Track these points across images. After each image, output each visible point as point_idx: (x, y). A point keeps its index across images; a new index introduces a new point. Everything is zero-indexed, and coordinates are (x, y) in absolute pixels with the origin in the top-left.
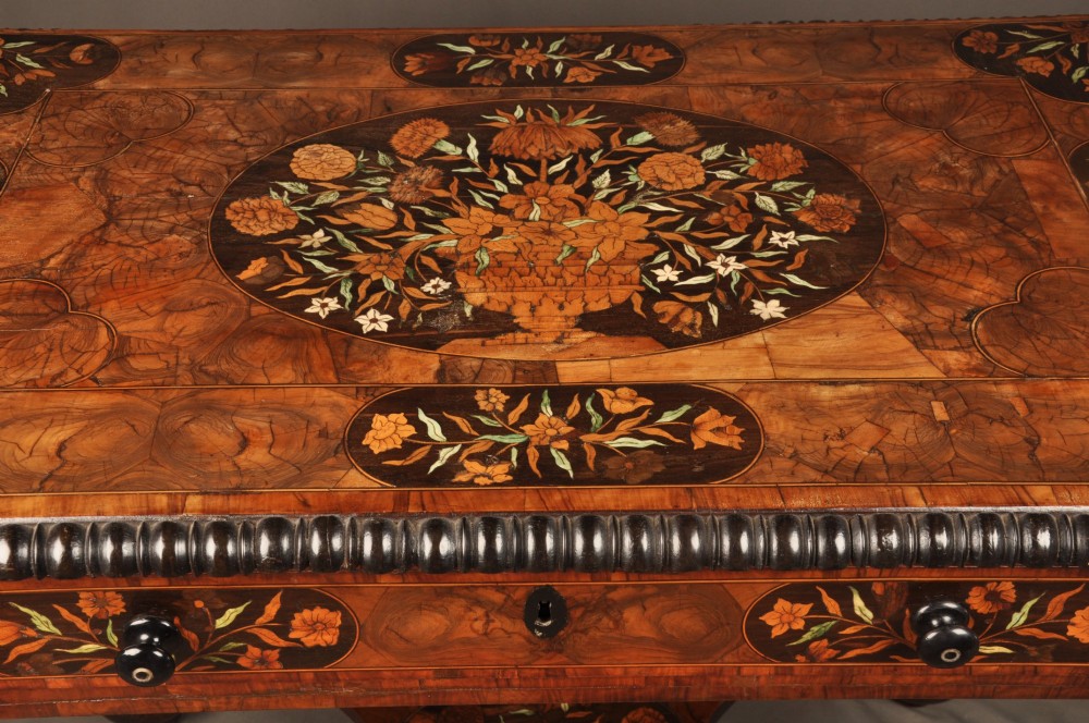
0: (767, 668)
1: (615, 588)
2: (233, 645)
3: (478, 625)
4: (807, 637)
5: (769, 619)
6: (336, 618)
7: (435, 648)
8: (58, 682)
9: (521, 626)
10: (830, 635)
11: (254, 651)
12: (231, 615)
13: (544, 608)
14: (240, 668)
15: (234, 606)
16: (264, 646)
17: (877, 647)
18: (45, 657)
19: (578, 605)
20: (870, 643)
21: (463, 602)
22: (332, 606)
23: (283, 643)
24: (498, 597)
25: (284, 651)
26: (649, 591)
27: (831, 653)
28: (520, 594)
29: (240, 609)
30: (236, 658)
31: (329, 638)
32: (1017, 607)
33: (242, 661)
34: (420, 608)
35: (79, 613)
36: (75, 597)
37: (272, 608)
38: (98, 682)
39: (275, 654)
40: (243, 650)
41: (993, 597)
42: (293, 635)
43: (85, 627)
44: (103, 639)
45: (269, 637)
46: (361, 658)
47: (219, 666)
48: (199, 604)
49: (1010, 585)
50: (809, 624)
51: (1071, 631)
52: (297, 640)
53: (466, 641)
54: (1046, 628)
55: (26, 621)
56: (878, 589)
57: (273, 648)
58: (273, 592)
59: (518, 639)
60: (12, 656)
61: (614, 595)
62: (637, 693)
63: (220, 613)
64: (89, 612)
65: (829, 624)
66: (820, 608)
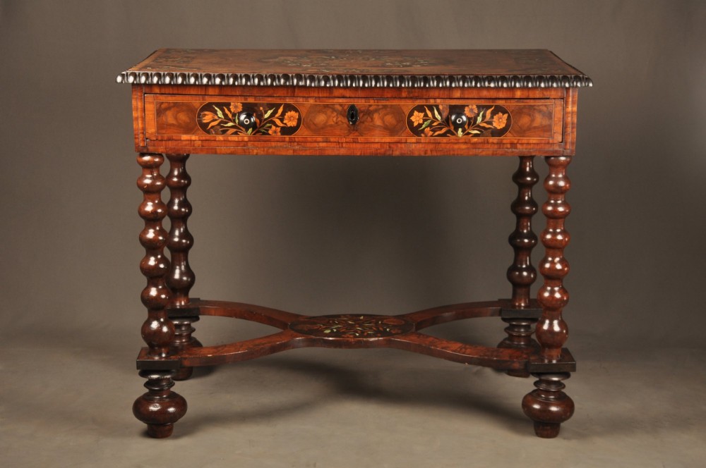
0: (413, 139)
1: (370, 106)
2: (268, 125)
3: (335, 119)
4: (424, 126)
5: (413, 118)
6: (296, 115)
7: (323, 128)
8: (220, 138)
9: (345, 120)
10: (430, 126)
11: (274, 128)
12: (269, 112)
13: (352, 114)
14: (269, 134)
15: (270, 109)
16: (277, 126)
17: (443, 131)
18: (218, 127)
19: (362, 112)
20: (441, 129)
21: (331, 110)
22: (296, 111)
23: (282, 125)
24: (340, 108)
25: (282, 128)
26: (380, 107)
27: (431, 133)
28: (346, 107)
29: (272, 111)
30: (268, 130)
31: (293, 124)
32: (478, 115)
33: (270, 132)
34: (319, 112)
35: (229, 110)
36: (229, 104)
37: (280, 111)
38: (230, 138)
39: (279, 129)
40: (270, 127)
41: (471, 110)
42: (284, 122)
43: (230, 116)
44: (234, 121)
45: (278, 122)
46: (302, 133)
47: (264, 134)
48: (261, 108)
49: (475, 107)
50: (424, 120)
51: (495, 124)
52: (285, 124)
53: (331, 126)
54: (486, 123)
55: (215, 112)
56: (441, 107)
57: (278, 127)
58: (280, 105)
59: (346, 125)
60: (210, 127)
61: (371, 108)
62: (379, 151)
63: (266, 112)
64: (232, 110)
65: (429, 121)
66: (426, 115)
